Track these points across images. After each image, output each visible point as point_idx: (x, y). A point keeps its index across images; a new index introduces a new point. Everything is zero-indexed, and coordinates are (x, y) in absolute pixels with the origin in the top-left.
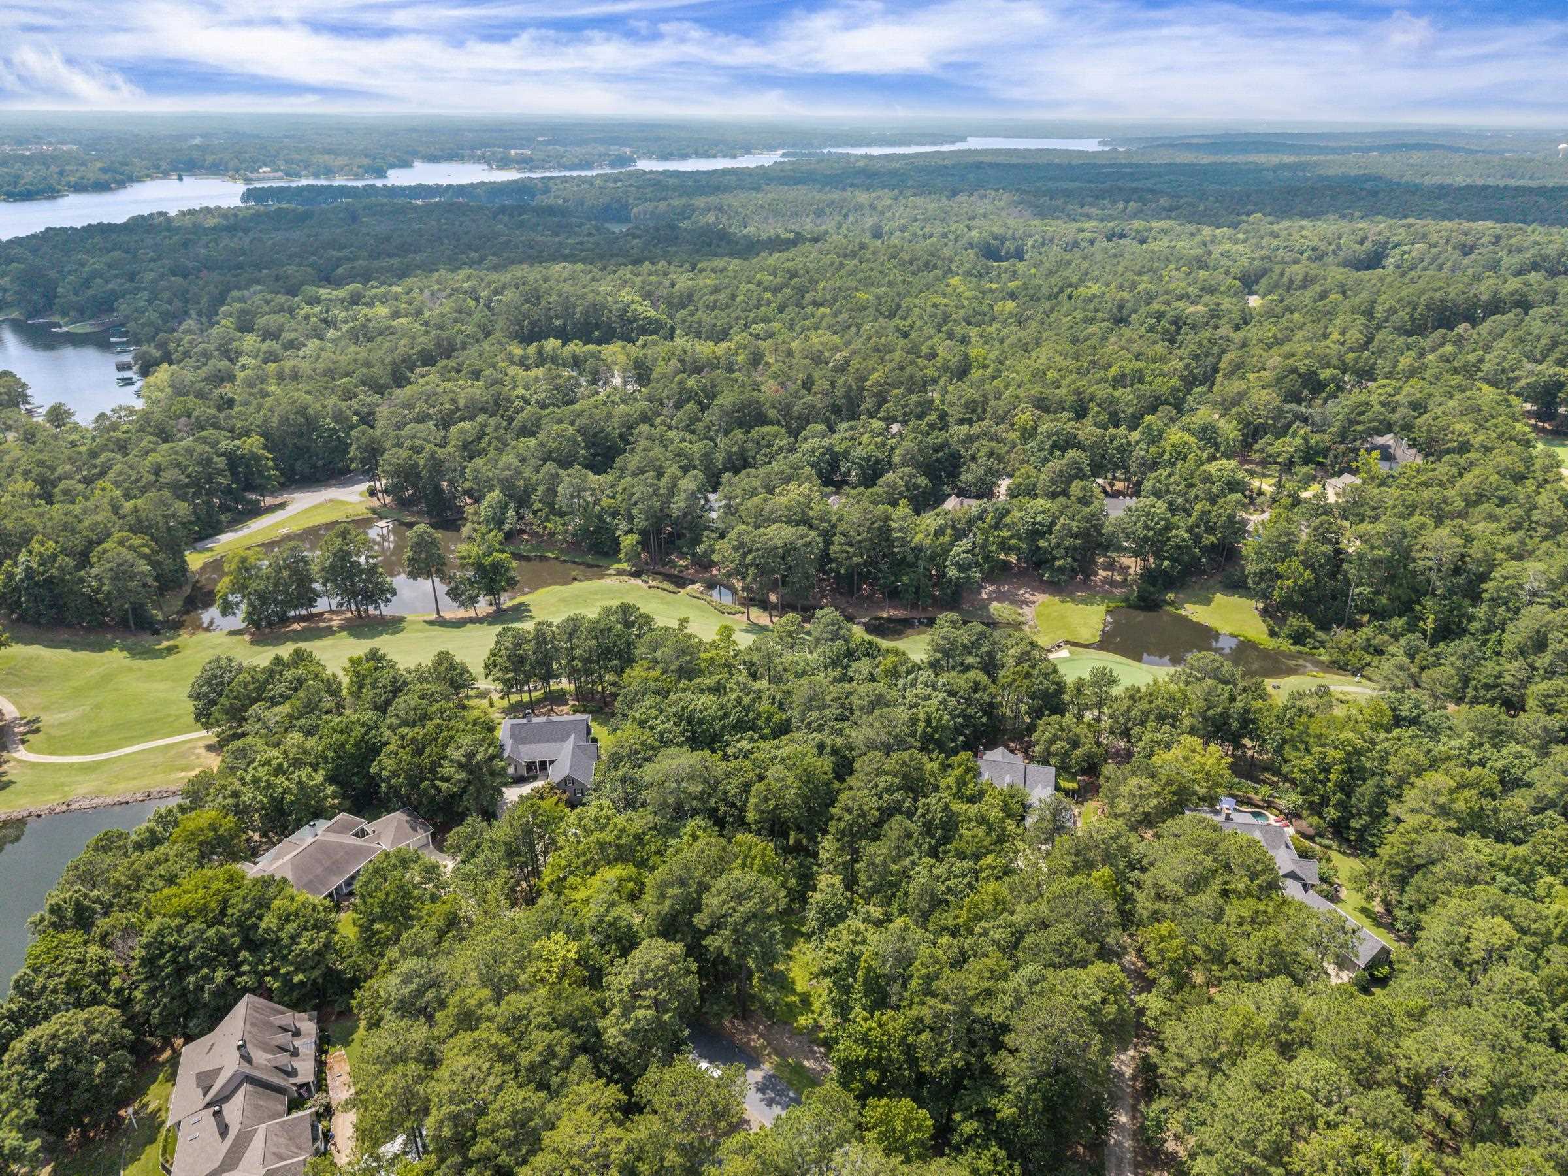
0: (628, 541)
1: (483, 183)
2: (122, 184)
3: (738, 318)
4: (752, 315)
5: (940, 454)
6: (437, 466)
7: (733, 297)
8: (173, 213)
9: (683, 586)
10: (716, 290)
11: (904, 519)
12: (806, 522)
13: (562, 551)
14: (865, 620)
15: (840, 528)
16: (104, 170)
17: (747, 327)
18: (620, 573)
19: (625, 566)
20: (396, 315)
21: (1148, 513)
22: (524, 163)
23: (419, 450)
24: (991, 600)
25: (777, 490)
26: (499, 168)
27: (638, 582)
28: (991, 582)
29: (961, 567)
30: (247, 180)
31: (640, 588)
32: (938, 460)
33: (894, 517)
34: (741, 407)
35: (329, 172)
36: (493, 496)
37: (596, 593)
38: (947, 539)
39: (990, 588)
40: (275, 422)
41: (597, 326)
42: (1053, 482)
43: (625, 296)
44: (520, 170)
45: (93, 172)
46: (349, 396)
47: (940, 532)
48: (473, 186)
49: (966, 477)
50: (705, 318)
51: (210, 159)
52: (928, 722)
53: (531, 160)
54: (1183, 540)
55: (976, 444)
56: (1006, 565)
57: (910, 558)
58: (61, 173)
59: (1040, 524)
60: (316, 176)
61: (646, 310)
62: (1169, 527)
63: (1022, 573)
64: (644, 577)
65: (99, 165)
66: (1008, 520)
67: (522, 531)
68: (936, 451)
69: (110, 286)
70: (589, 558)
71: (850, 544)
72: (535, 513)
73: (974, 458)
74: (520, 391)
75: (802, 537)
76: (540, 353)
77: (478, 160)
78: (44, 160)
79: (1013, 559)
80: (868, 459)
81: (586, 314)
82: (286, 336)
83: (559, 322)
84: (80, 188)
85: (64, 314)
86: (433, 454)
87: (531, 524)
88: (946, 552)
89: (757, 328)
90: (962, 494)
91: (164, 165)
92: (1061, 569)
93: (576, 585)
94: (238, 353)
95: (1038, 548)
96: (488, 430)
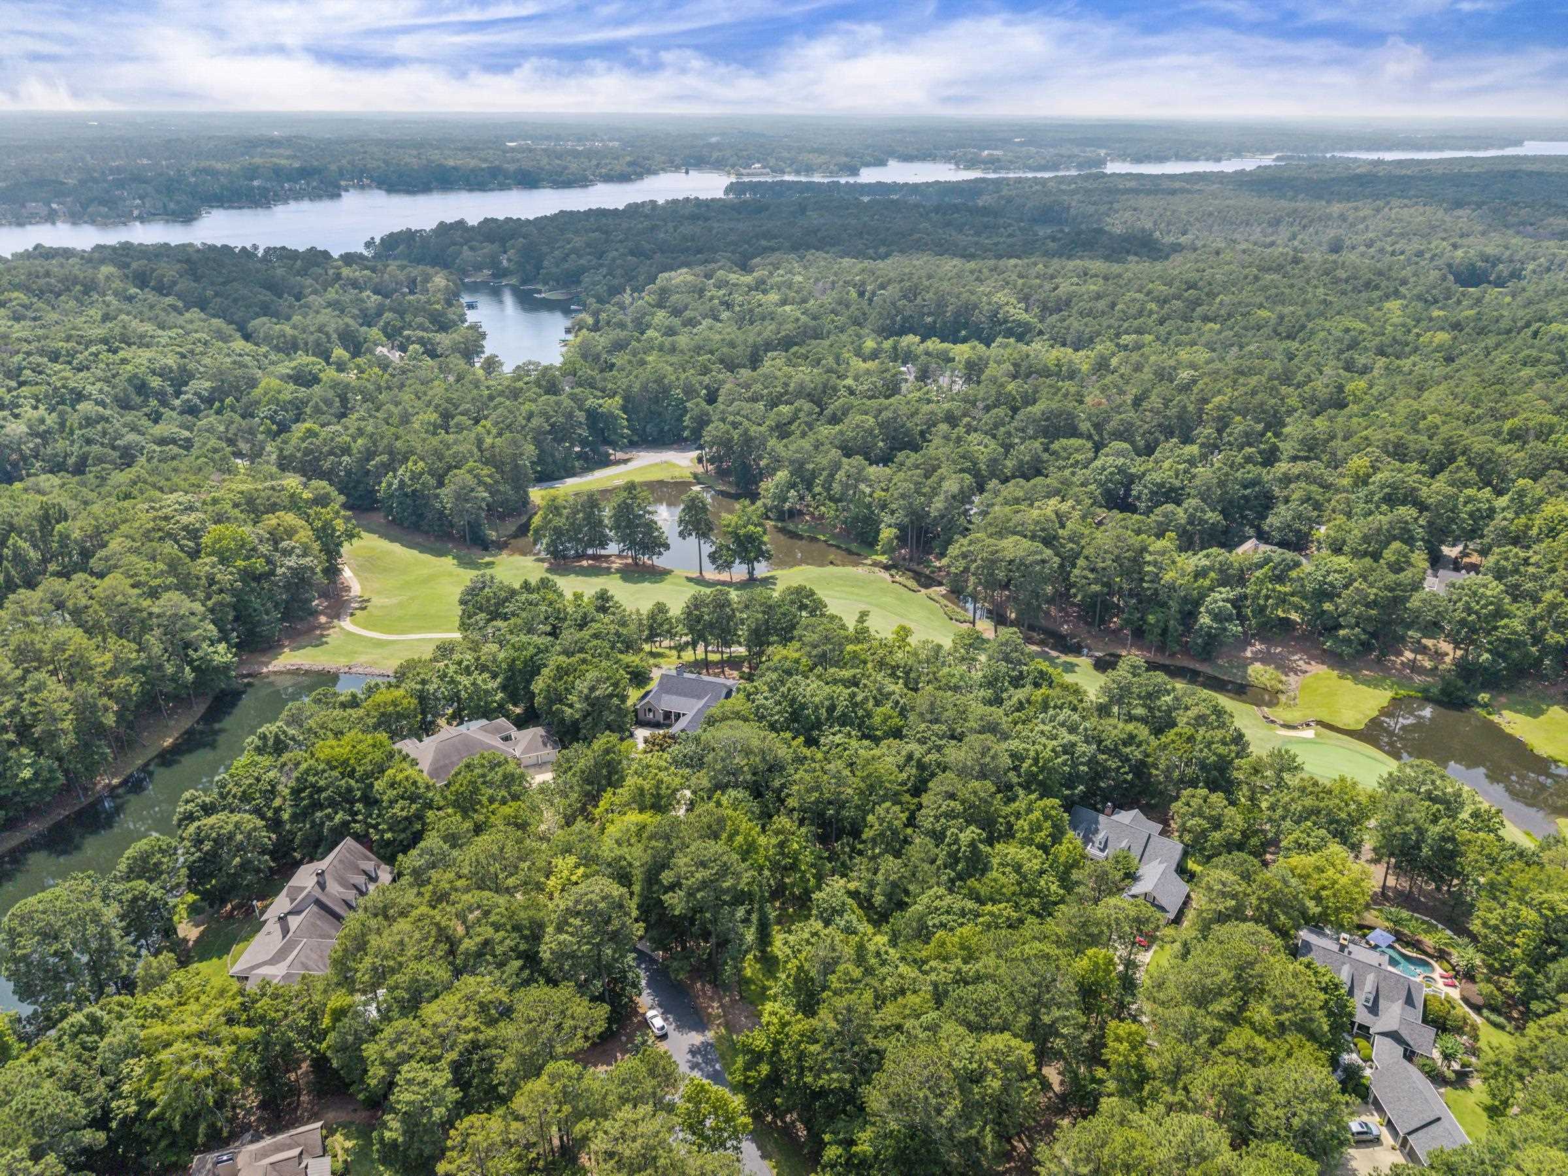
0: (887, 533)
1: (937, 182)
2: (640, 176)
3: (1109, 327)
4: (1126, 325)
5: (1249, 491)
6: (748, 440)
7: (1113, 305)
8: (661, 202)
9: (927, 587)
10: (1098, 297)
11: (1163, 553)
12: (1049, 541)
13: (834, 536)
14: (1098, 654)
15: (1085, 552)
16: (630, 164)
17: (1118, 335)
18: (875, 564)
19: (883, 559)
20: (784, 302)
21: (1475, 593)
22: (993, 163)
23: (735, 425)
24: (1254, 659)
25: (1036, 504)
26: (967, 168)
27: (886, 575)
28: (1263, 640)
29: (1217, 617)
30: (739, 175)
31: (884, 580)
32: (1244, 497)
33: (1151, 549)
34: (1048, 416)
35: (809, 170)
36: (782, 475)
37: (840, 578)
38: (1207, 583)
39: (1258, 646)
40: (636, 387)
41: (966, 326)
42: (1366, 539)
43: (1000, 297)
44: (985, 170)
45: (619, 167)
46: (705, 371)
47: (1200, 574)
48: (927, 184)
49: (1273, 521)
50: (1076, 324)
51: (715, 155)
52: (1036, 760)
53: (998, 160)
54: (1515, 633)
55: (1292, 486)
56: (1286, 624)
57: (1163, 596)
58: (598, 165)
59: (1331, 585)
60: (798, 173)
61: (1017, 313)
62: (1499, 613)
63: (1305, 637)
64: (893, 572)
65: (628, 159)
66: (1293, 574)
67: (800, 513)
68: (1245, 487)
69: (582, 262)
70: (854, 546)
71: (1092, 570)
72: (814, 497)
73: (1287, 501)
74: (849, 381)
75: (1036, 553)
76: (895, 348)
77: (948, 159)
78: (589, 154)
79: (1294, 616)
80: (1162, 485)
81: (957, 314)
82: (688, 314)
83: (929, 319)
84: (608, 179)
85: (546, 283)
86: (746, 431)
87: (808, 506)
88: (1202, 597)
89: (1126, 339)
90: (1263, 537)
91: (678, 161)
92: (1347, 641)
93: (831, 568)
94: (649, 326)
95: (1324, 612)
96: (801, 414)
